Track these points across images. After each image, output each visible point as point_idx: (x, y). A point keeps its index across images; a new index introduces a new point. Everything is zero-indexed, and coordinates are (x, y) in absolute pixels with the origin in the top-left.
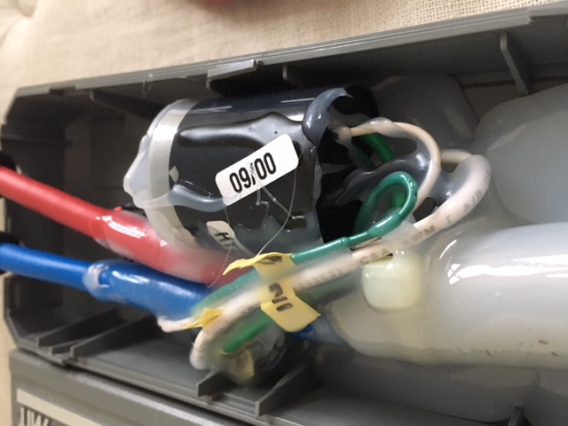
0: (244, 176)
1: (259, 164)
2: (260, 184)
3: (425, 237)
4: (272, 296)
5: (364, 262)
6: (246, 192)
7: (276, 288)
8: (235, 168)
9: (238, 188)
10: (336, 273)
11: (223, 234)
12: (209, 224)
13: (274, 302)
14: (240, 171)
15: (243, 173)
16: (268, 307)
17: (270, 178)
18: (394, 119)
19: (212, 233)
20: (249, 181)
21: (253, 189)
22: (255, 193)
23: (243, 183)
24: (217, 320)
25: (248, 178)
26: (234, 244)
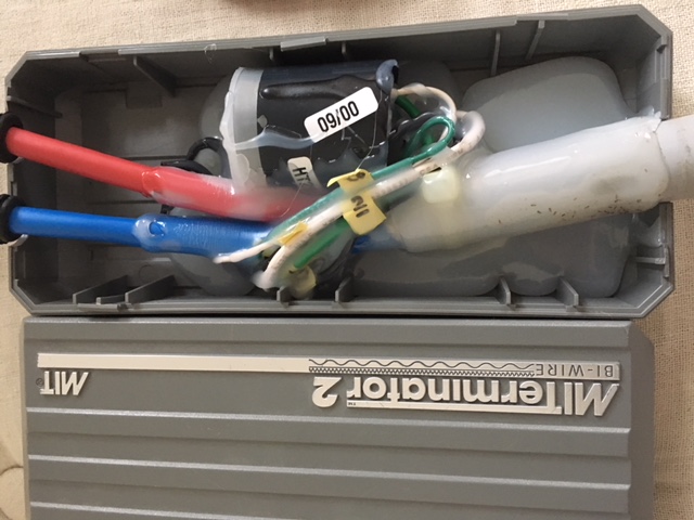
0: (331, 119)
1: (344, 110)
2: (344, 124)
3: (459, 156)
4: (354, 205)
5: (422, 173)
6: (332, 131)
7: (358, 199)
8: (323, 113)
9: (325, 128)
10: (404, 183)
11: (300, 170)
12: (290, 161)
13: (355, 210)
14: (327, 116)
15: (330, 117)
16: (349, 215)
17: (353, 120)
18: (426, 85)
19: (291, 168)
20: (335, 122)
21: (338, 128)
22: (340, 131)
23: (329, 125)
24: (300, 235)
25: (334, 120)
26: (308, 178)
